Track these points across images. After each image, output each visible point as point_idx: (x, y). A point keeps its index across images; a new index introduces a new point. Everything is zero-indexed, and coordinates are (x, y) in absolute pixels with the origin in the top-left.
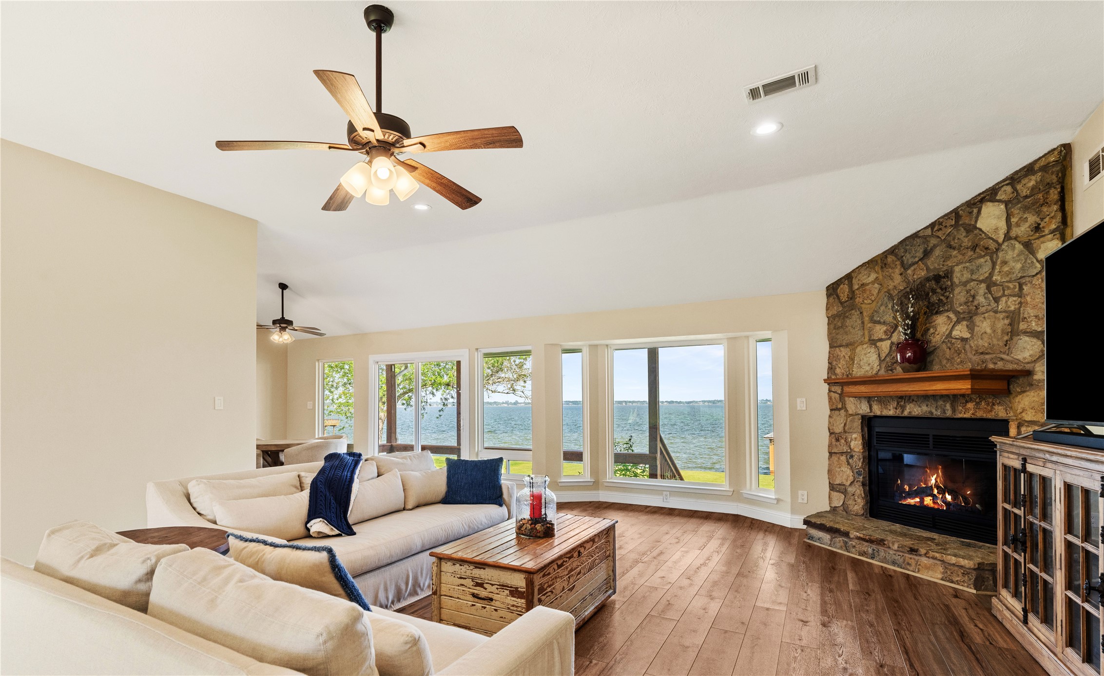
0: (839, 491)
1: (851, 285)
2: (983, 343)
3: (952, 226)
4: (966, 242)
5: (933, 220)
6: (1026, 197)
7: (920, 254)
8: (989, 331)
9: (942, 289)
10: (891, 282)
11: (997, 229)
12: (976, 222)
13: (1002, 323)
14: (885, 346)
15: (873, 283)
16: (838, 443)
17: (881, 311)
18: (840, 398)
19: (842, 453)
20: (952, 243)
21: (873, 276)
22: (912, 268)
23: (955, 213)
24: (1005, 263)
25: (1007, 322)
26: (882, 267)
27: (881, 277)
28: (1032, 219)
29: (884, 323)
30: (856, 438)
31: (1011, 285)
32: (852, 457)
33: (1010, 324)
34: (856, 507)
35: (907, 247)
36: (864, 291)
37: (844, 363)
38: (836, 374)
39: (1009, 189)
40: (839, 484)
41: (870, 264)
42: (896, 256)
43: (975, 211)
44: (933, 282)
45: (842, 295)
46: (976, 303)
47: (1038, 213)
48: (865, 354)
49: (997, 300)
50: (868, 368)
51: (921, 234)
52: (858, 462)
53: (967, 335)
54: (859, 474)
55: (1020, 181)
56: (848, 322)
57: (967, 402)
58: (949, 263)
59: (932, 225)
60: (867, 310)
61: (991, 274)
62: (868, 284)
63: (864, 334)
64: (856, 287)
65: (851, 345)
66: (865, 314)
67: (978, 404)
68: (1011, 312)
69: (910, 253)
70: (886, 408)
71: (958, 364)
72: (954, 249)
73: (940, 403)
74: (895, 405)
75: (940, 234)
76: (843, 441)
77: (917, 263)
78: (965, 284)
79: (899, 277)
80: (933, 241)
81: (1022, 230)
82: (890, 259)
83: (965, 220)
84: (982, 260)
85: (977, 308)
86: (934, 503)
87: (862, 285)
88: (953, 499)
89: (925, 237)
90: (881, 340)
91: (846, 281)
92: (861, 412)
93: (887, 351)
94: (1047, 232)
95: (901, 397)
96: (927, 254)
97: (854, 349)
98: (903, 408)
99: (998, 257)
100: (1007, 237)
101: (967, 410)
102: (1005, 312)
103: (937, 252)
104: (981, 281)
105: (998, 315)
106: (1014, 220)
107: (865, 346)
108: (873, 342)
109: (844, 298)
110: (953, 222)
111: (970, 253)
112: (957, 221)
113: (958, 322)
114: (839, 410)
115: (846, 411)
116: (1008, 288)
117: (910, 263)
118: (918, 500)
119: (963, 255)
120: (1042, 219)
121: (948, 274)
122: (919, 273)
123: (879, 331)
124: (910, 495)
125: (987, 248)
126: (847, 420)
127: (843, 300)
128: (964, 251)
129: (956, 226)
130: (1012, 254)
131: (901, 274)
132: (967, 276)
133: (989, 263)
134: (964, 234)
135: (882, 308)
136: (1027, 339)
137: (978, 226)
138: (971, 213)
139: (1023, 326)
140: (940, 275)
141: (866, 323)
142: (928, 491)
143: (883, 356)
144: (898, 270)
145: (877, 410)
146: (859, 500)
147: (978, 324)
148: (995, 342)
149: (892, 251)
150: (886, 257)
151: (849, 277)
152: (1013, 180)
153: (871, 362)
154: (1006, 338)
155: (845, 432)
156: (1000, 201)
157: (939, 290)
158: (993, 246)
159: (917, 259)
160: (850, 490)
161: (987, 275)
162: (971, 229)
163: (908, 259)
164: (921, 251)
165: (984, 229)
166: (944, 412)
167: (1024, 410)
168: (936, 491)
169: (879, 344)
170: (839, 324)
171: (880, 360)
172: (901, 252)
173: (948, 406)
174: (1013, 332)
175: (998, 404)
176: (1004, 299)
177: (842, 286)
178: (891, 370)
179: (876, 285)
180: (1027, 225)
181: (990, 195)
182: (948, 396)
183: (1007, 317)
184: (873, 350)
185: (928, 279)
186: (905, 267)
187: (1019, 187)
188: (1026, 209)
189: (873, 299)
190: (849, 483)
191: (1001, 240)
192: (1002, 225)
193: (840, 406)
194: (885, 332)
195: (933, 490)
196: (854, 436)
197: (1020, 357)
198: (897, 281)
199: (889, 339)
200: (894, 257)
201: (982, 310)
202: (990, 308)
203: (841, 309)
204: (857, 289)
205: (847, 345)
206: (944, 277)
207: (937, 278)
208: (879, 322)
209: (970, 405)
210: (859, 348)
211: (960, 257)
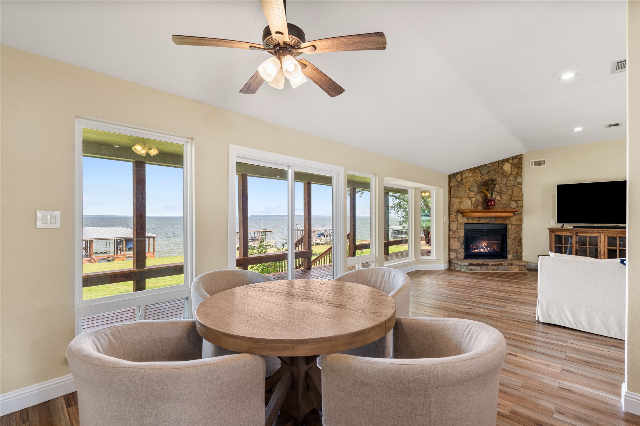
0: (454, 252)
1: (462, 176)
2: (504, 202)
3: (497, 166)
4: (500, 172)
5: (491, 162)
6: (515, 164)
7: (487, 172)
8: (505, 199)
9: (494, 184)
10: (477, 178)
11: (508, 170)
12: (503, 167)
13: (508, 197)
14: (474, 200)
15: (471, 177)
16: (454, 234)
17: (473, 188)
18: (455, 217)
19: (456, 238)
20: (496, 171)
21: (471, 175)
22: (484, 175)
23: (498, 162)
24: (510, 181)
25: (510, 197)
26: (474, 172)
27: (473, 176)
28: (516, 171)
29: (474, 192)
30: (462, 232)
31: (511, 187)
32: (460, 238)
33: (510, 198)
34: (461, 256)
35: (483, 168)
36: (467, 179)
37: (457, 204)
38: (454, 208)
39: (511, 160)
40: (455, 249)
41: (470, 170)
42: (479, 170)
43: (503, 163)
44: (491, 182)
45: (458, 179)
46: (502, 190)
47: (518, 170)
48: (466, 202)
49: (508, 190)
50: (467, 207)
51: (488, 165)
52: (462, 240)
53: (500, 199)
54: (462, 244)
55: (514, 160)
56: (460, 189)
57: (499, 219)
58: (495, 177)
59: (491, 164)
60: (468, 186)
61: (506, 183)
62: (468, 177)
63: (465, 195)
64: (463, 177)
65: (460, 197)
66: (466, 187)
67: (502, 219)
68: (510, 194)
69: (484, 170)
70: (474, 221)
71: (497, 208)
72: (497, 173)
73: (492, 219)
74: (477, 220)
75: (493, 167)
76: (456, 233)
77: (485, 174)
78: (499, 184)
79: (480, 177)
80: (491, 169)
81: (514, 173)
82: (477, 170)
83: (500, 165)
84: (504, 178)
85: (502, 192)
86: (484, 250)
87: (466, 177)
88: (490, 249)
89: (489, 167)
90: (472, 197)
91: (460, 174)
92: (464, 222)
93: (474, 201)
94: (519, 175)
95: (479, 217)
96: (489, 172)
97: (461, 200)
98: (480, 221)
99: (508, 179)
100: (511, 174)
101: (499, 221)
102: (509, 194)
103: (492, 172)
104: (504, 184)
105: (508, 195)
106: (512, 169)
107: (466, 199)
108: (470, 198)
109: (459, 179)
110: (497, 165)
111: (501, 175)
112: (498, 165)
113: (497, 195)
114: (455, 221)
115: (458, 221)
116: (510, 187)
117: (483, 173)
118: (478, 250)
119: (499, 175)
120: (519, 171)
121: (495, 180)
122: (486, 178)
123: (472, 194)
124: (475, 249)
125: (506, 175)
126: (458, 225)
127: (458, 181)
128: (500, 174)
129: (498, 166)
130: (512, 178)
131: (480, 176)
132: (500, 182)
133: (506, 180)
134: (500, 169)
135: (473, 187)
136: (513, 202)
137: (503, 168)
138: (502, 164)
139: (513, 199)
140: (493, 180)
141: (467, 190)
142: (482, 248)
143: (473, 203)
144: (479, 175)
145: (471, 221)
146: (462, 254)
147: (502, 196)
148: (507, 202)
149: (478, 168)
150: (476, 169)
151: (461, 173)
152: (513, 158)
153: (468, 205)
154: (509, 201)
155: (457, 229)
156: (509, 163)
157: (492, 184)
158: (507, 175)
159: (486, 173)
160: (459, 251)
161: (505, 183)
162: (502, 168)
163: (483, 172)
164: (487, 171)
165: (505, 169)
166: (493, 222)
167: (513, 221)
168: (484, 247)
169: (471, 199)
170: (457, 189)
171: (472, 204)
172: (481, 169)
173: (494, 220)
174: (511, 200)
175: (507, 219)
176: (509, 190)
177: (458, 175)
178: (476, 208)
179: (472, 178)
180: (515, 172)
181: (507, 160)
182: (494, 217)
183: (510, 196)
184: (469, 200)
185: (489, 180)
186: (482, 175)
187: (514, 161)
188: (515, 167)
189: (470, 182)
190: (459, 248)
191: (509, 174)
192: (510, 170)
193: (455, 220)
194: (474, 195)
195: (483, 247)
196: (461, 231)
197: (512, 207)
198: (479, 178)
199: (475, 197)
200: (478, 170)
201: (504, 192)
202: (505, 192)
203: (457, 184)
204: (464, 178)
205: (459, 198)
206: (494, 181)
207: (492, 181)
208: (472, 191)
209: (500, 220)
210: (463, 200)
211: (498, 176)
